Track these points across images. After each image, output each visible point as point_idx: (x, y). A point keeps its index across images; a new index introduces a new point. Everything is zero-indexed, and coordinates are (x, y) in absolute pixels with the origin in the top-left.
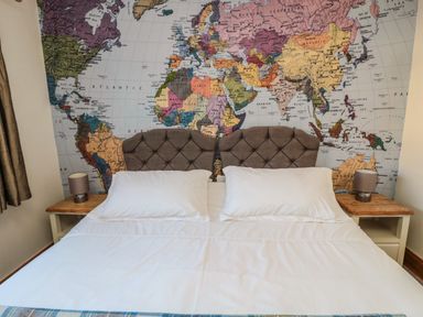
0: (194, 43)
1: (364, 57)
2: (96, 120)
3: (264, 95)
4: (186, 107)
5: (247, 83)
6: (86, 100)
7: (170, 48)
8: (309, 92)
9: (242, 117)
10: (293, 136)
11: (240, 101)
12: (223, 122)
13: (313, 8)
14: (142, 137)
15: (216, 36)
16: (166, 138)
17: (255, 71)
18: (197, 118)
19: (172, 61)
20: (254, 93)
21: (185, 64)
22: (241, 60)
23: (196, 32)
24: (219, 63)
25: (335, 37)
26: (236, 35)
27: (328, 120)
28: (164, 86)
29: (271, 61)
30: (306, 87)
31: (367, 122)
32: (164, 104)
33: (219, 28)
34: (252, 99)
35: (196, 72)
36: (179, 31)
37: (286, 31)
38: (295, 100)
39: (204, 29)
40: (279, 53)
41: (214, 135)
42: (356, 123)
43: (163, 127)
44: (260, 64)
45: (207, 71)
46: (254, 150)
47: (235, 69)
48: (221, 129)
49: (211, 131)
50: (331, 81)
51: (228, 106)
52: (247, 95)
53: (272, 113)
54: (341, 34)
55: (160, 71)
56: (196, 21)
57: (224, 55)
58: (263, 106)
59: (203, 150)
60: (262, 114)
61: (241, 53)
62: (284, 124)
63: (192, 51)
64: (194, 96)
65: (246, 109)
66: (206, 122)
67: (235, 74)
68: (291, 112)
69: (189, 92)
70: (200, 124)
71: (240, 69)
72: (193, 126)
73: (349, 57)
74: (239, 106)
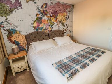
0: (42, 11)
1: (68, 18)
2: (15, 30)
3: (56, 24)
4: (41, 26)
5: (53, 21)
6: (11, 24)
7: (36, 12)
8: (62, 23)
9: (52, 28)
10: (61, 31)
11: (52, 25)
12: (49, 29)
13: (62, 9)
15: (46, 11)
16: (38, 34)
17: (54, 19)
18: (43, 29)
19: (37, 15)
20: (54, 23)
21: (40, 16)
22: (51, 16)
23: (42, 9)
24: (47, 17)
26: (50, 11)
27: (65, 28)
28: (35, 21)
29: (56, 17)
32: (36, 25)
33: (47, 9)
34: (54, 24)
35: (43, 18)
36: (38, 8)
37: (58, 12)
38: (60, 25)
39: (44, 9)
40: (57, 16)
41: (47, 32)
42: (68, 29)
43: (36, 31)
44: (55, 18)
45: (45, 18)
46: (55, 34)
47: (50, 18)
48: (48, 31)
49: (47, 31)
50: (65, 22)
51: (50, 26)
53: (57, 27)
54: (65, 14)
55: (34, 17)
56: (42, 6)
57: (48, 15)
58: (56, 26)
59: (46, 36)
60: (55, 27)
61: (51, 15)
62: (59, 29)
63: (42, 13)
64: (42, 24)
65: (53, 27)
66: (45, 29)
68: (60, 27)
69: (41, 22)
72: (43, 30)
73: (67, 18)
74: (52, 26)
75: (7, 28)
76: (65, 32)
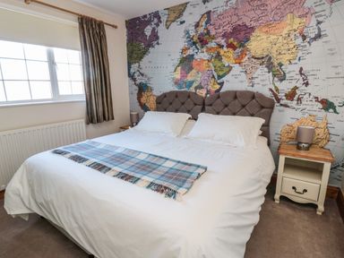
0: (195, 39)
1: (319, 36)
2: (146, 85)
3: (237, 69)
4: (189, 78)
5: (226, 62)
6: (142, 75)
7: (182, 43)
8: (270, 66)
9: (222, 84)
10: (253, 97)
11: (221, 73)
12: (210, 87)
14: (165, 95)
15: (208, 33)
16: (177, 96)
17: (231, 53)
18: (195, 85)
19: (184, 50)
20: (230, 68)
21: (190, 52)
22: (221, 47)
23: (197, 32)
24: (209, 50)
25: (292, 23)
26: (220, 30)
27: (285, 87)
28: (178, 66)
29: (242, 45)
30: (268, 62)
31: (319, 88)
32: (178, 76)
33: (211, 28)
34: (228, 72)
35: (196, 57)
36: (187, 32)
37: (253, 24)
38: (259, 72)
39: (201, 30)
40: (248, 40)
41: (204, 95)
43: (177, 90)
44: (234, 48)
45: (202, 55)
46: (226, 106)
47: (219, 53)
48: (208, 92)
49: (202, 93)
50: (288, 57)
51: (213, 76)
52: (226, 70)
53: (242, 82)
54: (297, 21)
55: (177, 57)
56: (197, 25)
57: (212, 44)
58: (236, 76)
59: (196, 105)
60: (235, 82)
61: (223, 42)
62: (250, 89)
63: (194, 43)
64: (194, 71)
65: (224, 79)
66: (200, 87)
67: (219, 57)
68: (256, 81)
69: (191, 68)
70: (196, 88)
71: (222, 53)
72: (192, 89)
73: (304, 38)
74: (220, 77)
75: (138, 82)
76: (286, 106)
